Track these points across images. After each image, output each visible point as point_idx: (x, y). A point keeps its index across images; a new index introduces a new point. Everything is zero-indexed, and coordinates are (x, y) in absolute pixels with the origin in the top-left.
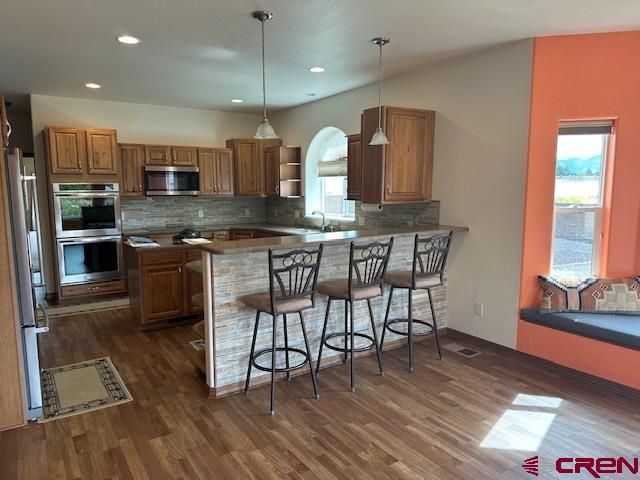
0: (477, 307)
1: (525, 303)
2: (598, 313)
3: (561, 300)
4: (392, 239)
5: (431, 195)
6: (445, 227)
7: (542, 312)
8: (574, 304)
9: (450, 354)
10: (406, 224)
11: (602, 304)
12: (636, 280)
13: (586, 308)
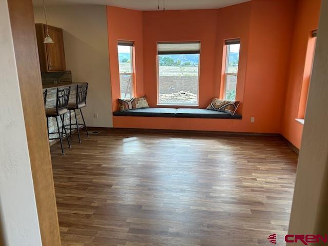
0: (95, 116)
1: (114, 110)
2: (138, 109)
3: (127, 106)
4: (70, 87)
5: (66, 69)
6: (75, 83)
7: (121, 111)
8: (130, 107)
9: (90, 135)
10: (53, 83)
11: (138, 106)
12: (145, 97)
13: (134, 108)
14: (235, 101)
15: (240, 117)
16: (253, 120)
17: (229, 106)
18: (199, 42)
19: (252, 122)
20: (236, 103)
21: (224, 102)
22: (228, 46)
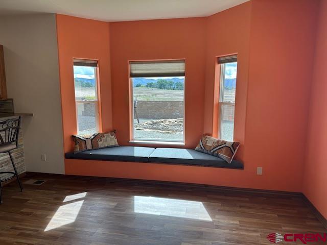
0: (42, 157)
1: (67, 150)
2: (100, 148)
3: (83, 145)
5: (7, 96)
6: (16, 114)
7: (75, 153)
8: (89, 146)
11: (101, 144)
12: (113, 132)
13: (95, 147)
14: (232, 141)
15: (240, 166)
16: (260, 171)
17: (224, 149)
18: (184, 61)
19: (258, 174)
20: (234, 145)
21: (218, 141)
22: (222, 65)
